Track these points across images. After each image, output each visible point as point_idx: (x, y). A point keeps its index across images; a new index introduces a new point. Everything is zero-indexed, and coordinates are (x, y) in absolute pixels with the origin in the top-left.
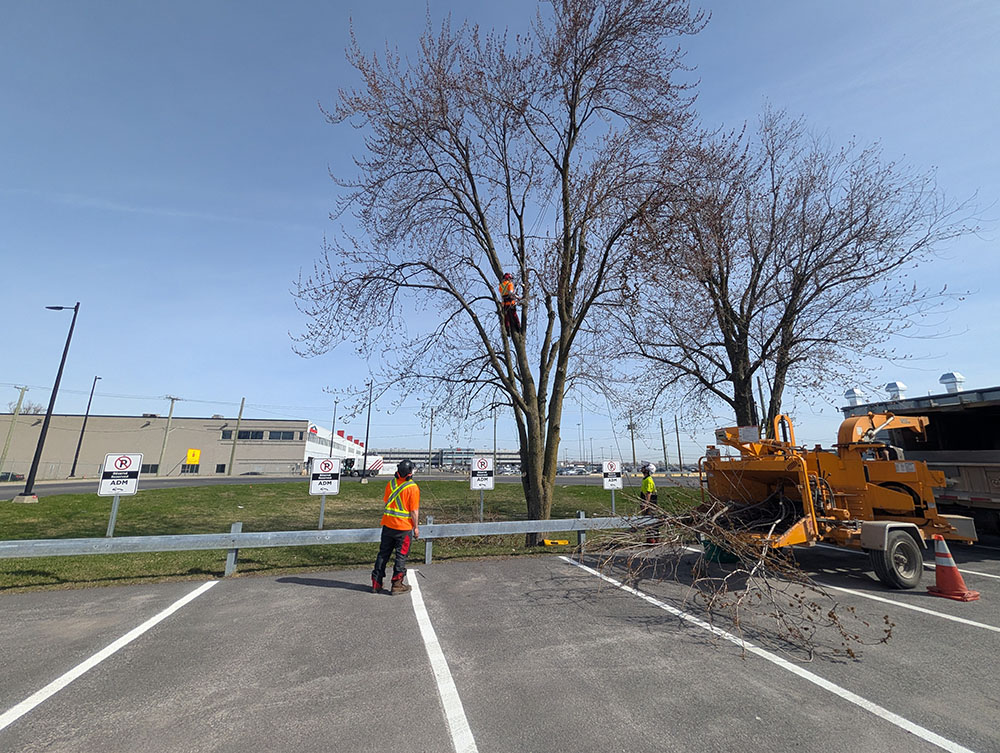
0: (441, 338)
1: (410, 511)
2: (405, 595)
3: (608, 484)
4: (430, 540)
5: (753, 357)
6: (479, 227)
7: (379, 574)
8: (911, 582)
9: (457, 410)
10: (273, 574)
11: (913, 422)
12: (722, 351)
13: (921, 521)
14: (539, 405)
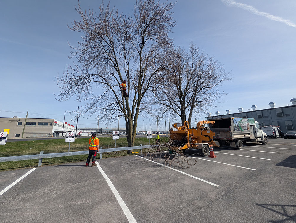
0: (104, 96)
1: (96, 145)
2: (95, 166)
3: (148, 137)
4: (101, 153)
5: (186, 105)
6: (116, 66)
7: (88, 162)
8: (206, 155)
9: (108, 117)
10: (54, 165)
11: (212, 122)
12: (179, 103)
13: (210, 143)
14: (132, 117)
